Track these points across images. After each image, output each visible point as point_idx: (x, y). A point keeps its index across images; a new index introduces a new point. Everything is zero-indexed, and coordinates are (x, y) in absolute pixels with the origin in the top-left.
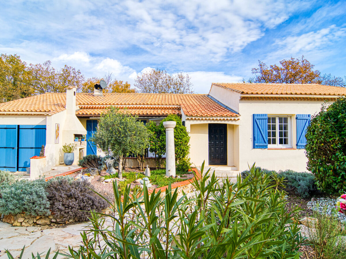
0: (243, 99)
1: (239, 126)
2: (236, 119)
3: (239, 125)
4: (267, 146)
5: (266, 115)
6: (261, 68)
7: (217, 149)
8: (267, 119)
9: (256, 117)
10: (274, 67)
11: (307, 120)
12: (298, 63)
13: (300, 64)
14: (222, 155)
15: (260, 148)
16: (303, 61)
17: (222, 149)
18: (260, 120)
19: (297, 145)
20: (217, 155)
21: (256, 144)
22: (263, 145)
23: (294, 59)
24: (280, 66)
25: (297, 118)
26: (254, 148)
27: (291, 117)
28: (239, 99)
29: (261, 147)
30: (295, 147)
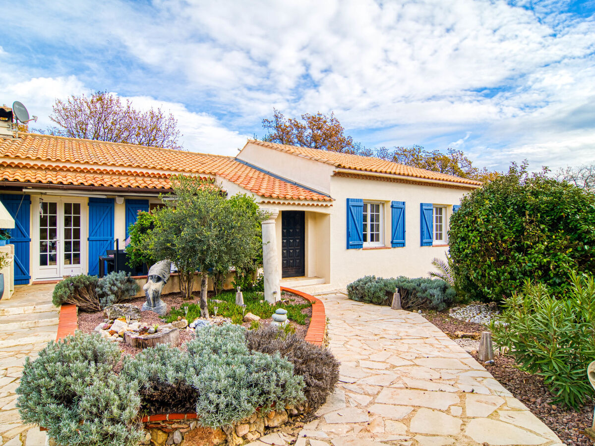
0: (337, 175)
1: (331, 216)
2: (329, 205)
3: (329, 214)
4: (362, 245)
5: (361, 200)
6: (277, 121)
7: (291, 251)
8: (362, 207)
9: (351, 203)
10: (293, 121)
11: (402, 208)
12: (325, 122)
13: (329, 124)
14: (298, 261)
15: (354, 248)
16: (333, 120)
17: (298, 251)
18: (355, 208)
19: (392, 242)
20: (291, 261)
21: (351, 243)
22: (358, 243)
23: (321, 115)
24: (304, 123)
25: (392, 206)
26: (348, 248)
27: (383, 204)
28: (332, 174)
29: (355, 246)
30: (390, 245)
